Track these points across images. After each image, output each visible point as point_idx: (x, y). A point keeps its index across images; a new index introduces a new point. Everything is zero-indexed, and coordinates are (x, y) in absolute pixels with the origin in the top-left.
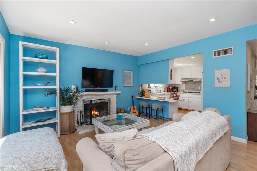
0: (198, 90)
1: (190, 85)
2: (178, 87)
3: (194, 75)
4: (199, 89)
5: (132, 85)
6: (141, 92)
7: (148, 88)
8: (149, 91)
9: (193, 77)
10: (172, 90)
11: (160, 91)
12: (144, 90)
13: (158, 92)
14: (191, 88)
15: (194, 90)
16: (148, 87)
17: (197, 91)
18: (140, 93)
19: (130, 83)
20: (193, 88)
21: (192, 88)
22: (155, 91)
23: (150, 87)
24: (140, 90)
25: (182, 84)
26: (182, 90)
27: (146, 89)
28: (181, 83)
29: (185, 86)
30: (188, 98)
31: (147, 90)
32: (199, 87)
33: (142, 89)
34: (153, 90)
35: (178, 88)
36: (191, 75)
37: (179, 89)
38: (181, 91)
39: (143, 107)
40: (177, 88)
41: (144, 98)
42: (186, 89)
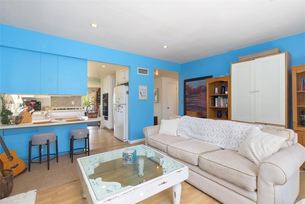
0: (72, 105)
1: (61, 100)
2: (41, 103)
4: (72, 104)
15: (66, 106)
17: (72, 107)
20: (65, 103)
21: (63, 104)
29: (51, 101)
35: (40, 104)
37: (43, 105)
38: (46, 108)
42: (54, 105)
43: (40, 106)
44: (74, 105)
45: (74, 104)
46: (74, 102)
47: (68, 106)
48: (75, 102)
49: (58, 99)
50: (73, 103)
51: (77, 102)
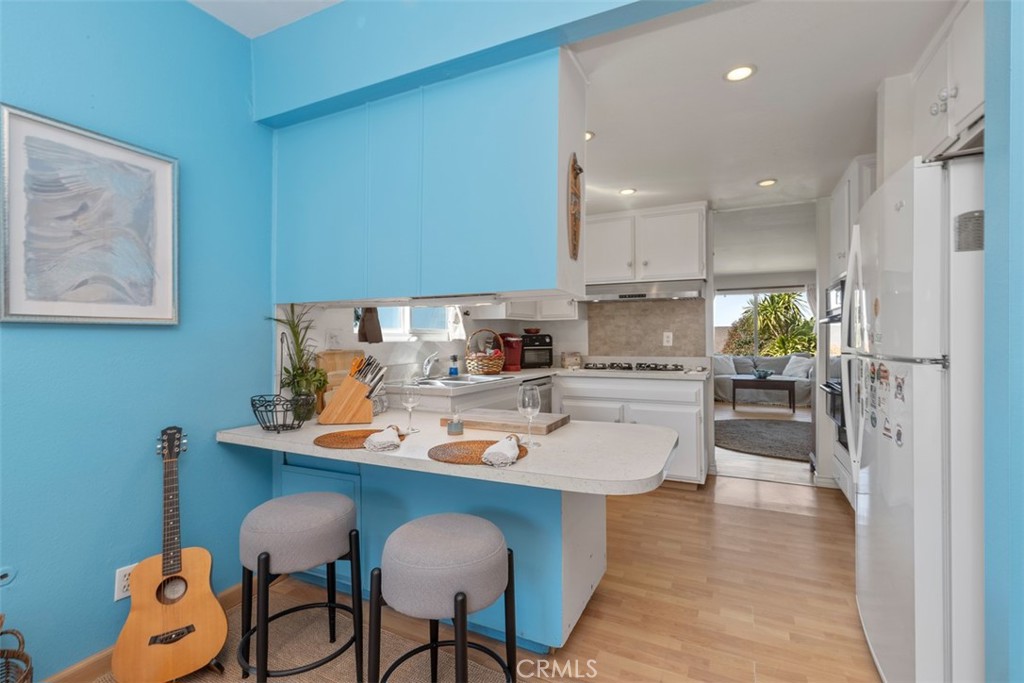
0: (663, 352)
1: (619, 327)
2: (551, 338)
3: (646, 264)
4: (665, 344)
5: (163, 309)
6: (283, 385)
7: (364, 346)
8: (366, 366)
9: (641, 276)
10: (523, 351)
11: (451, 364)
12: (316, 358)
13: (435, 373)
14: (623, 339)
15: (639, 354)
16: (364, 336)
17: (660, 361)
18: (276, 390)
19: (144, 291)
20: (635, 339)
21: (628, 343)
22: (415, 368)
23: (378, 338)
24: (281, 357)
25: (576, 318)
26: (574, 354)
27: (345, 353)
28: (573, 313)
29: (590, 332)
30: (617, 405)
31: (354, 362)
32: (666, 334)
33: (300, 352)
34: (401, 361)
35: (550, 344)
36: (630, 265)
37: (559, 348)
38: (569, 360)
39: (274, 570)
40: (548, 340)
41: (302, 442)
42: (597, 349)
43: (551, 350)
44: (673, 351)
45: (671, 344)
46: (671, 335)
47: (648, 353)
48: (676, 338)
49: (612, 321)
50: (668, 339)
51: (685, 337)
